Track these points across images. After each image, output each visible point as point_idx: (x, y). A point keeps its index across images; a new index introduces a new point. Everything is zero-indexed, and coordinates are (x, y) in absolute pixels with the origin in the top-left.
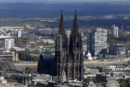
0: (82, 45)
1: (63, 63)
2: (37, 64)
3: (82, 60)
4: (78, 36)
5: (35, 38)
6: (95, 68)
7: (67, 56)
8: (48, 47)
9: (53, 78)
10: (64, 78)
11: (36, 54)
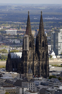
0: (48, 45)
1: (30, 61)
2: (5, 63)
3: (47, 59)
4: (44, 36)
5: (2, 38)
6: (59, 67)
7: (33, 55)
8: (14, 47)
9: (20, 76)
10: (31, 76)
11: (3, 53)
